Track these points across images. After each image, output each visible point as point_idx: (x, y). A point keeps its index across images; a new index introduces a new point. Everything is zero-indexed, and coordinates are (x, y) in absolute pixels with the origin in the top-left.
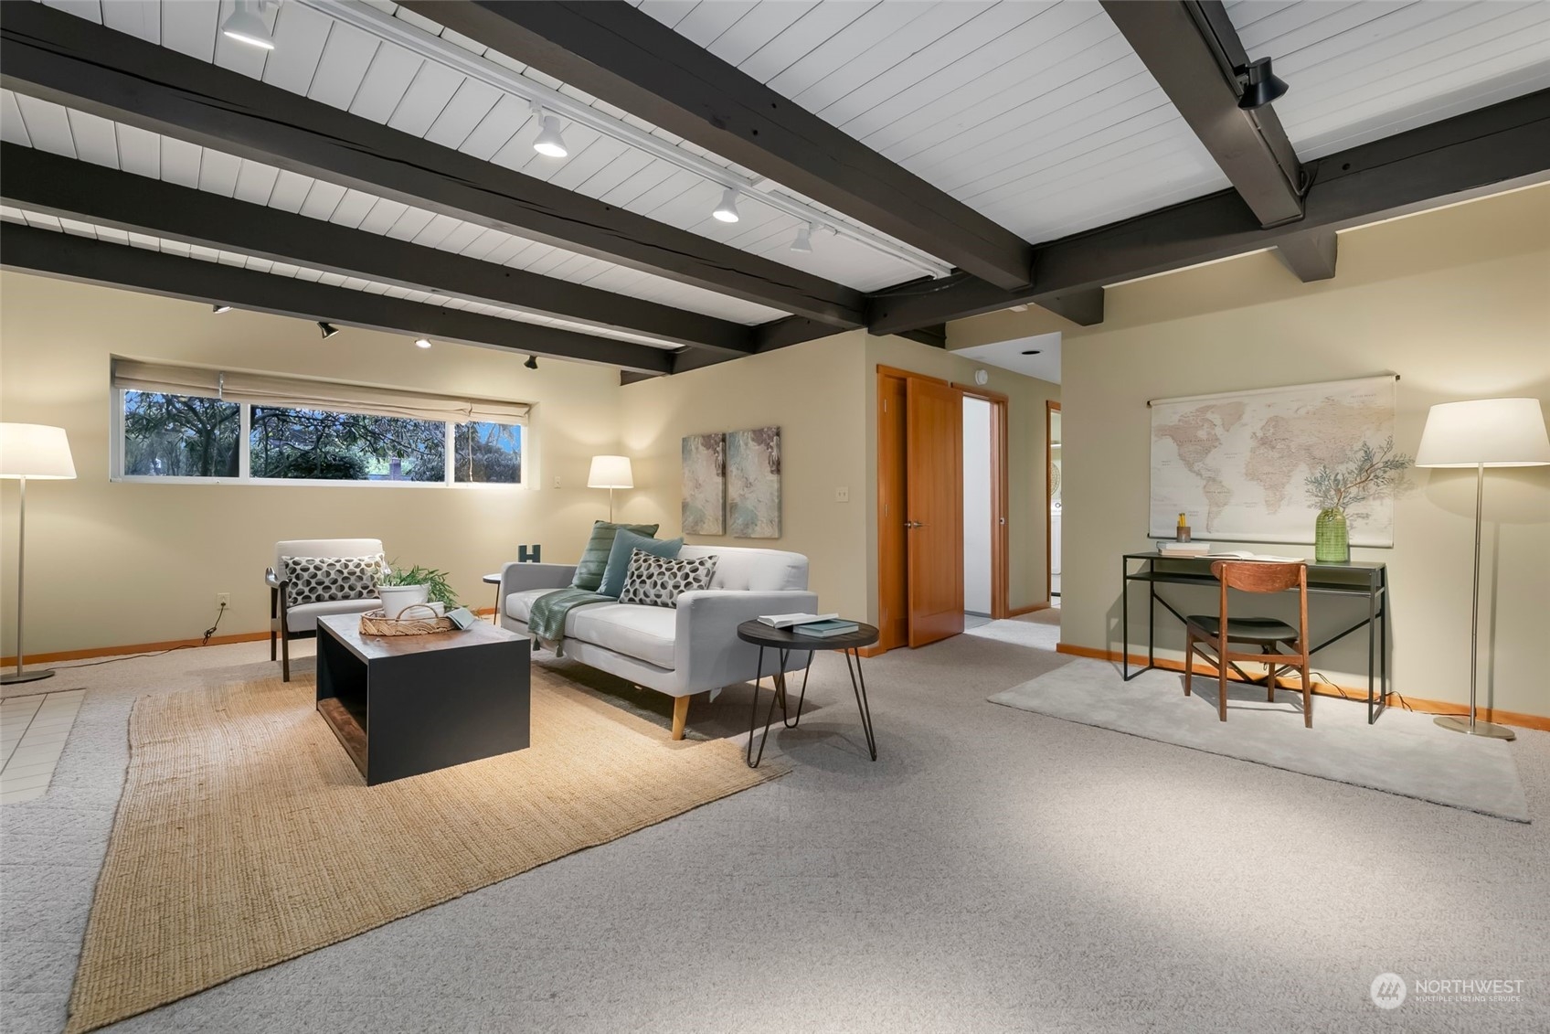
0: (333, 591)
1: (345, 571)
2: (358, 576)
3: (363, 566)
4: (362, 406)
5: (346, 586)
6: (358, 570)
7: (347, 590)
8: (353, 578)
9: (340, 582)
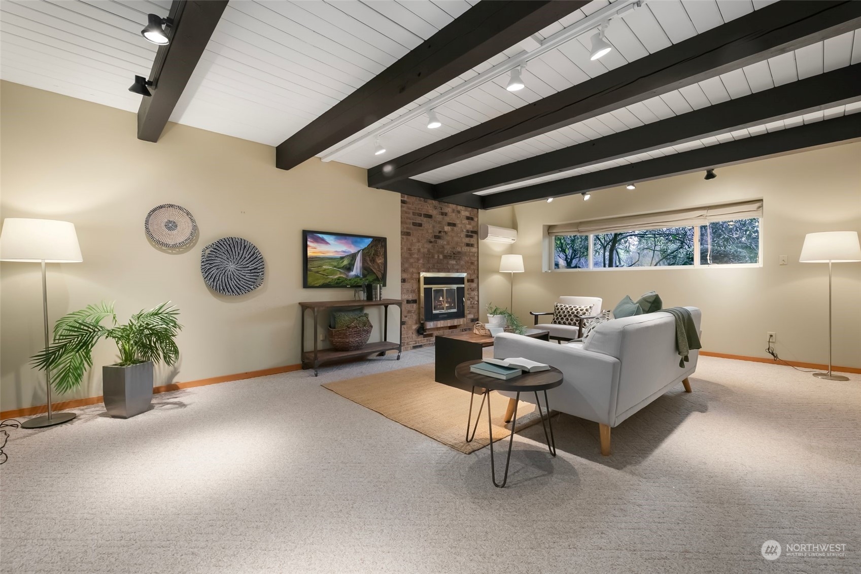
0: (564, 320)
1: (571, 312)
2: (575, 315)
3: (579, 310)
4: (630, 227)
5: (569, 319)
6: (576, 312)
7: (569, 320)
8: (572, 315)
9: (567, 317)
